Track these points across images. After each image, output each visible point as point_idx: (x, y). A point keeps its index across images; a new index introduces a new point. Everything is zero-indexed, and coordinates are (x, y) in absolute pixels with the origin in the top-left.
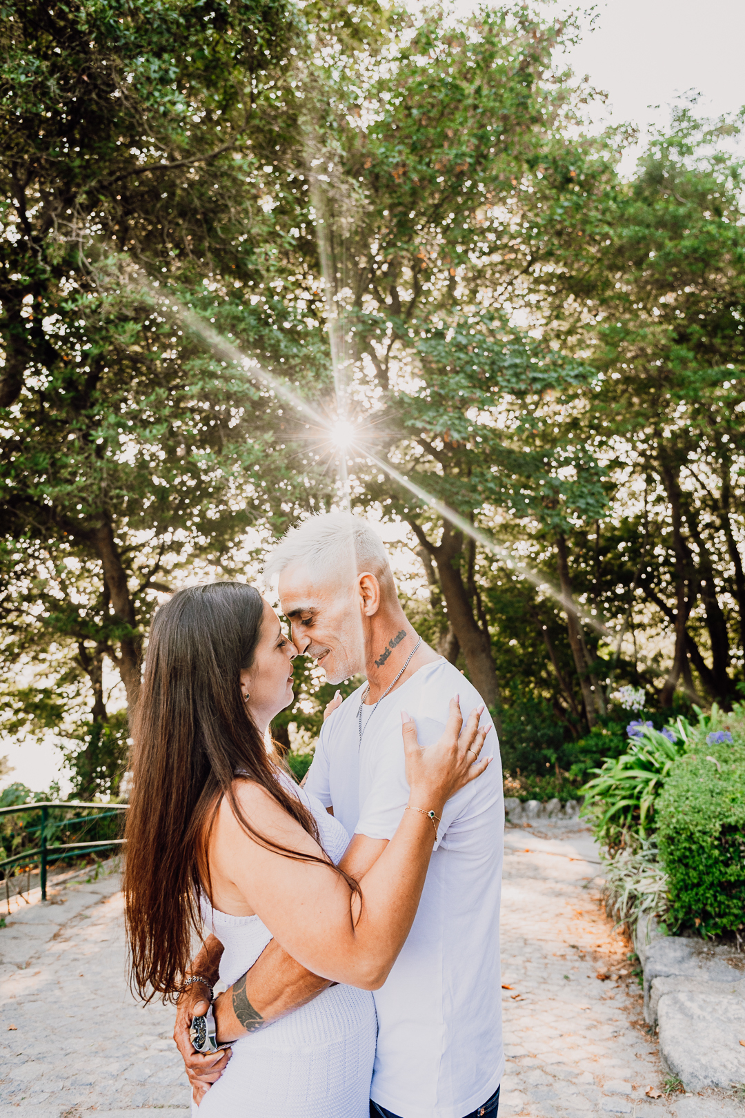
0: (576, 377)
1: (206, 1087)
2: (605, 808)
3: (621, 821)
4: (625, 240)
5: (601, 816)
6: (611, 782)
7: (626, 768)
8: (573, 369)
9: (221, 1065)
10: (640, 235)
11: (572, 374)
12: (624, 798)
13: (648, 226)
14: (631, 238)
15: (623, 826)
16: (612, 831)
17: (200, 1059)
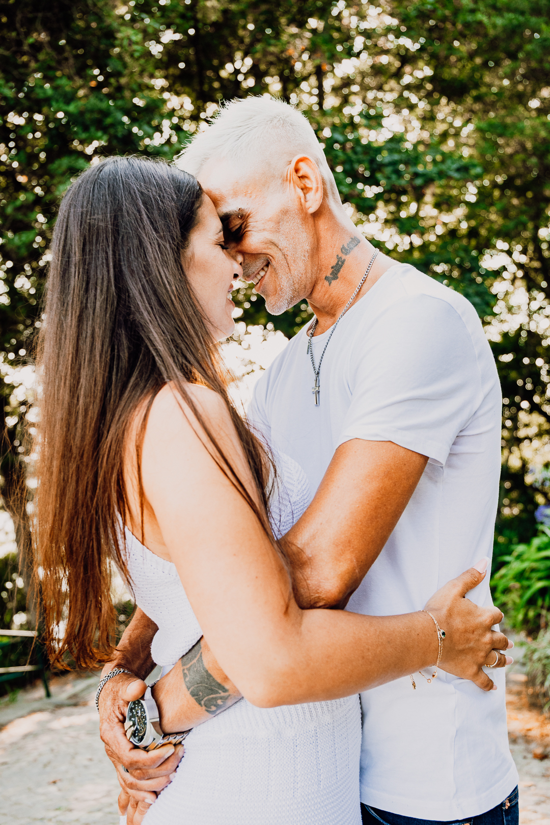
0: (458, 170)
1: (150, 798)
2: (519, 593)
3: (540, 602)
4: (499, 30)
5: (518, 600)
6: (526, 565)
7: (540, 549)
8: (453, 163)
9: (170, 765)
10: (515, 22)
11: (455, 166)
12: (540, 579)
13: (522, 13)
14: (505, 28)
15: (542, 607)
16: (531, 614)
17: (140, 755)
